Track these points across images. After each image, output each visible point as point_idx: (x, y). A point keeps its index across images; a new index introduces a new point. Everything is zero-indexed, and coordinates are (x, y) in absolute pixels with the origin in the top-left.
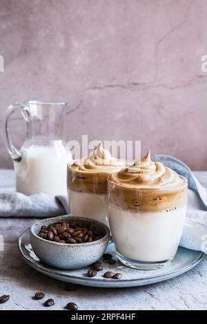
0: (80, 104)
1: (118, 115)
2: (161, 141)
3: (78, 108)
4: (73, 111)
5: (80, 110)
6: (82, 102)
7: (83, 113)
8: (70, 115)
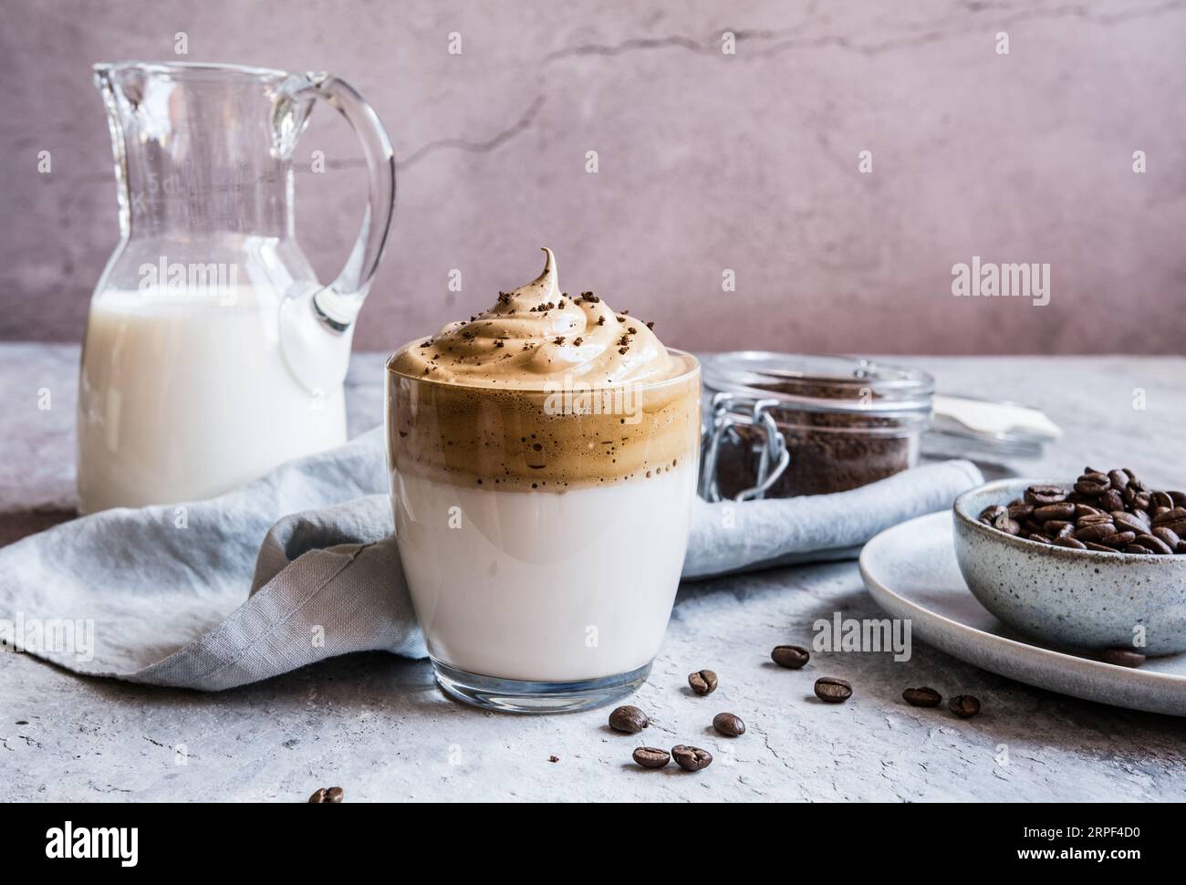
0: (532, 112)
1: (672, 154)
2: (830, 248)
3: (524, 124)
4: (505, 136)
5: (532, 132)
6: (540, 100)
7: (543, 146)
8: (496, 151)
